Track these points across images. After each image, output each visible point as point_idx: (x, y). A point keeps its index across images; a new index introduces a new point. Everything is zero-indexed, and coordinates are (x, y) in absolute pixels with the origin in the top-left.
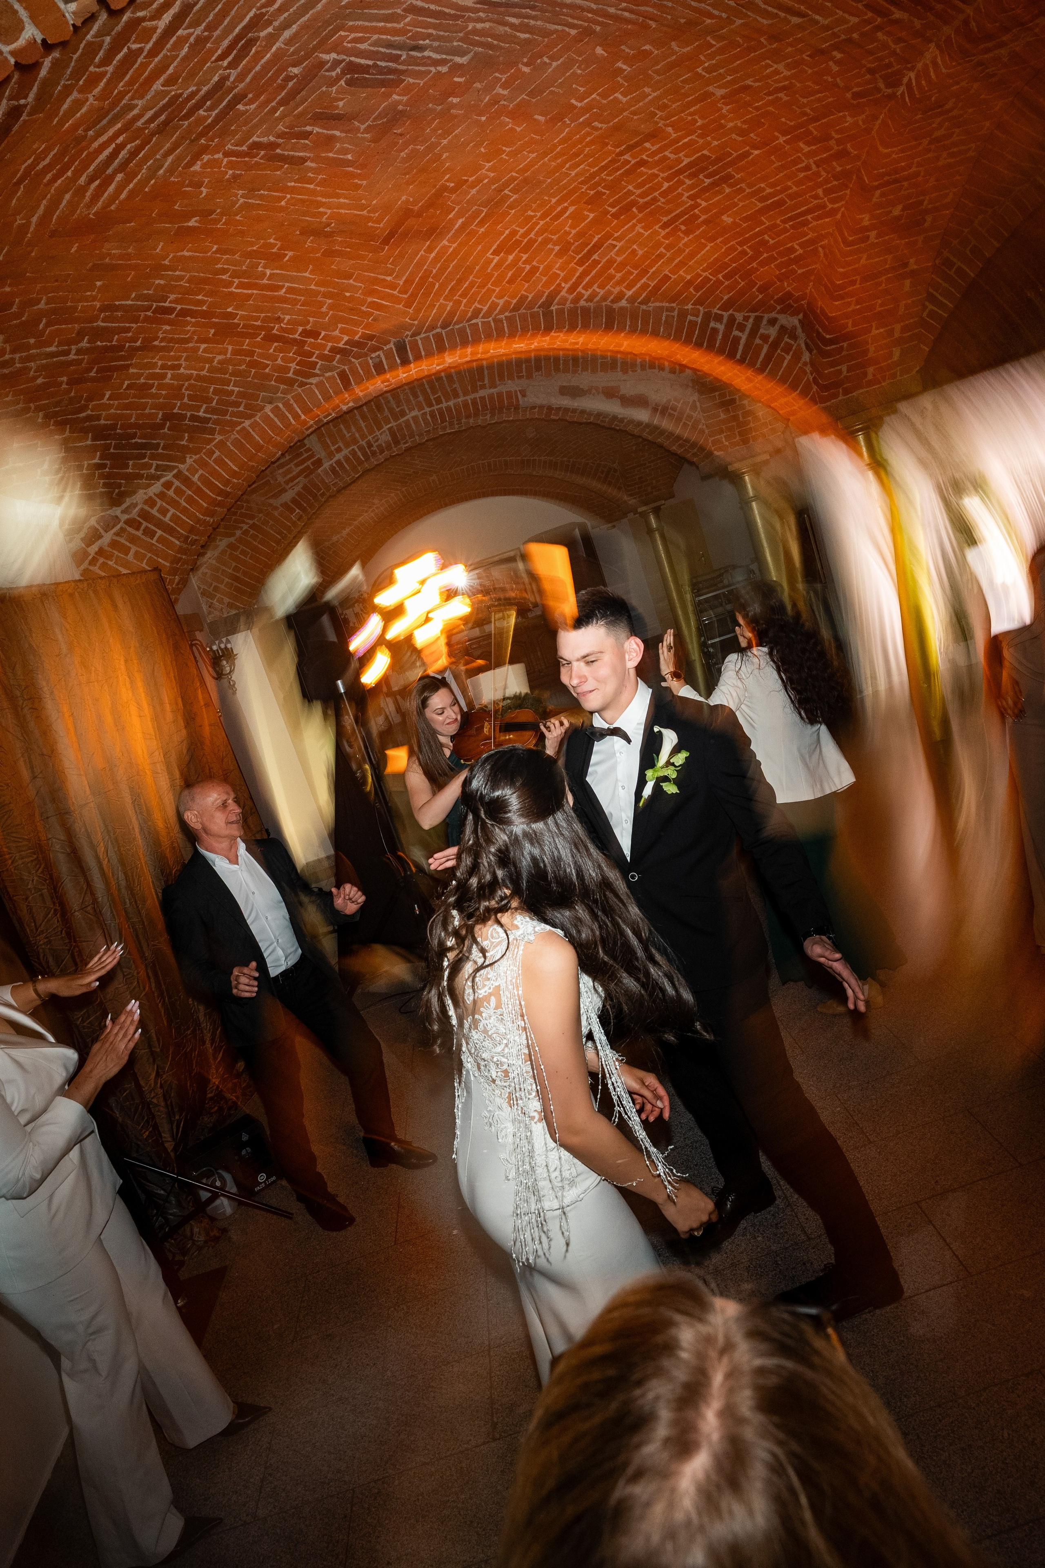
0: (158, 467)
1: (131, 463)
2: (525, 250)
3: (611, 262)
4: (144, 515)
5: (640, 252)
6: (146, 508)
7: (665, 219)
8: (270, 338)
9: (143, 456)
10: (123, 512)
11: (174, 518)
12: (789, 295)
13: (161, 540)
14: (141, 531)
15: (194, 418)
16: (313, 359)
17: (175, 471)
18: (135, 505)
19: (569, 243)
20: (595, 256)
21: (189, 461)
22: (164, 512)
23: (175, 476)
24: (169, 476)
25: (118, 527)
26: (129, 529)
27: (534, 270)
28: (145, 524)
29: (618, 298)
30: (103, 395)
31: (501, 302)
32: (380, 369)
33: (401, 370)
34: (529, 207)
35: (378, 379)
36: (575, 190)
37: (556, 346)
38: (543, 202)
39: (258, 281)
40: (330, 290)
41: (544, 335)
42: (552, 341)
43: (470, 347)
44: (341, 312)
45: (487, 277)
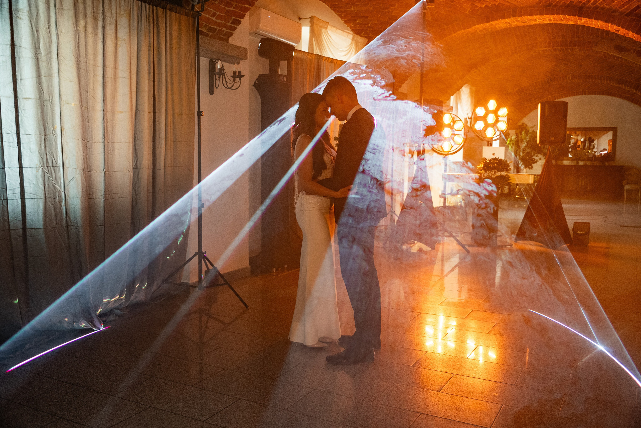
16: (477, 8)
29: (614, 11)
30: (396, 5)
31: (562, 2)
32: (503, 18)
33: (513, 19)
35: (502, 21)
37: (589, 25)
41: (580, 20)
42: (586, 23)
43: (547, 17)
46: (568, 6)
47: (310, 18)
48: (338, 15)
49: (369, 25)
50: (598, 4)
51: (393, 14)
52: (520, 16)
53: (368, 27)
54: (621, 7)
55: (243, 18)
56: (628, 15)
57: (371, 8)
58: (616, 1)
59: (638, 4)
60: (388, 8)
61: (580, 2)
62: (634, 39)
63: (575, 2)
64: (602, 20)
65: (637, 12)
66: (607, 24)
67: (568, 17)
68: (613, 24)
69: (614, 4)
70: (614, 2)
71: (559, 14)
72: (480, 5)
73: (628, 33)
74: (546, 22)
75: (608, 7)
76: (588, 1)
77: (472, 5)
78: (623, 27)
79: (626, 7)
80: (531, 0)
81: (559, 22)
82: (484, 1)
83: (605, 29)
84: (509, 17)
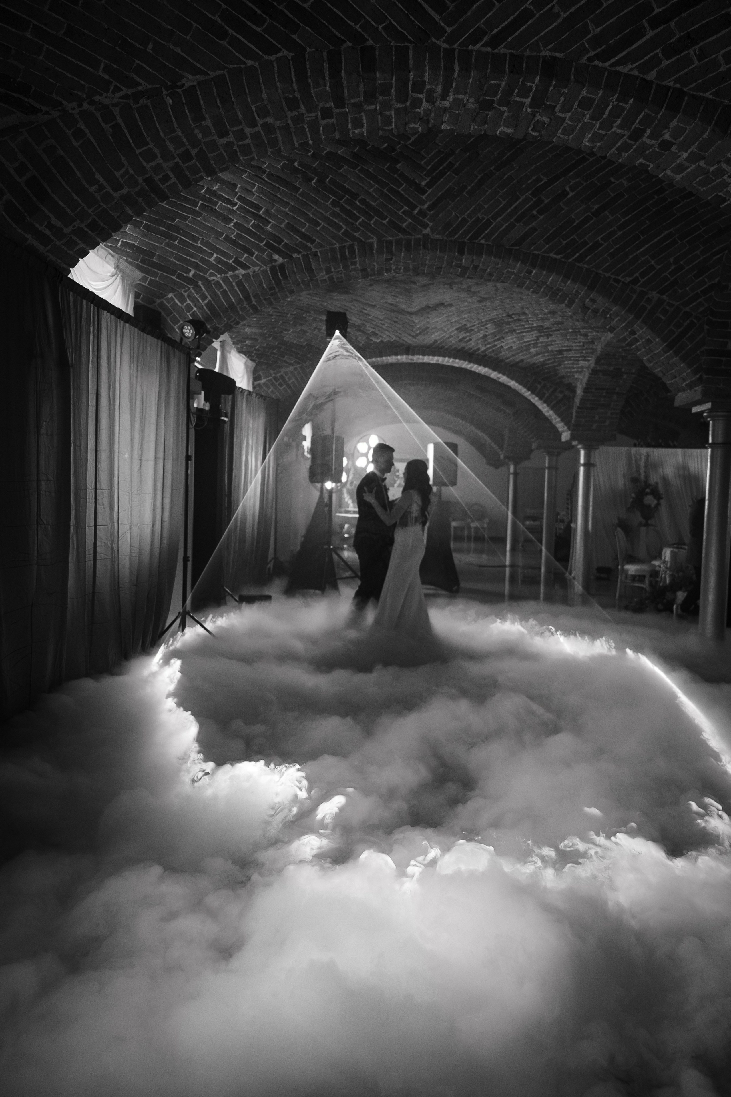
0: (295, 362)
1: (286, 356)
2: (468, 332)
3: (502, 347)
4: (282, 377)
5: (514, 348)
6: (284, 375)
7: (526, 340)
8: (359, 330)
9: (291, 355)
10: (274, 373)
11: (293, 382)
12: (570, 384)
14: (278, 383)
15: (317, 348)
17: (301, 365)
18: (280, 372)
19: (486, 335)
20: (496, 343)
22: (290, 378)
23: (300, 367)
24: (298, 366)
25: (270, 378)
26: (274, 381)
27: (470, 340)
28: (280, 381)
29: (501, 361)
30: (289, 330)
31: (454, 347)
32: (396, 354)
33: (405, 356)
34: (473, 319)
35: (394, 357)
36: (492, 319)
37: (473, 369)
38: (479, 319)
39: (364, 311)
40: (389, 321)
41: (467, 364)
42: (471, 367)
43: (436, 358)
44: (390, 329)
45: (451, 336)
46: (459, 351)
47: (221, 341)
48: (229, 335)
49: (257, 347)
50: (486, 353)
51: (285, 339)
52: (413, 354)
53: (256, 350)
54: (507, 359)
55: (204, 350)
56: (512, 366)
57: (265, 331)
58: (503, 353)
59: (522, 358)
60: (281, 332)
61: (471, 349)
62: (512, 387)
63: (466, 348)
64: (490, 368)
65: (521, 364)
66: (493, 372)
67: (457, 360)
68: (499, 372)
69: (501, 354)
70: (501, 353)
71: (450, 357)
72: (375, 340)
73: (509, 382)
74: (432, 362)
75: (495, 357)
76: (479, 349)
77: (368, 338)
78: (508, 377)
79: (511, 359)
80: (426, 341)
81: (444, 363)
82: (380, 336)
83: (486, 374)
84: (402, 354)
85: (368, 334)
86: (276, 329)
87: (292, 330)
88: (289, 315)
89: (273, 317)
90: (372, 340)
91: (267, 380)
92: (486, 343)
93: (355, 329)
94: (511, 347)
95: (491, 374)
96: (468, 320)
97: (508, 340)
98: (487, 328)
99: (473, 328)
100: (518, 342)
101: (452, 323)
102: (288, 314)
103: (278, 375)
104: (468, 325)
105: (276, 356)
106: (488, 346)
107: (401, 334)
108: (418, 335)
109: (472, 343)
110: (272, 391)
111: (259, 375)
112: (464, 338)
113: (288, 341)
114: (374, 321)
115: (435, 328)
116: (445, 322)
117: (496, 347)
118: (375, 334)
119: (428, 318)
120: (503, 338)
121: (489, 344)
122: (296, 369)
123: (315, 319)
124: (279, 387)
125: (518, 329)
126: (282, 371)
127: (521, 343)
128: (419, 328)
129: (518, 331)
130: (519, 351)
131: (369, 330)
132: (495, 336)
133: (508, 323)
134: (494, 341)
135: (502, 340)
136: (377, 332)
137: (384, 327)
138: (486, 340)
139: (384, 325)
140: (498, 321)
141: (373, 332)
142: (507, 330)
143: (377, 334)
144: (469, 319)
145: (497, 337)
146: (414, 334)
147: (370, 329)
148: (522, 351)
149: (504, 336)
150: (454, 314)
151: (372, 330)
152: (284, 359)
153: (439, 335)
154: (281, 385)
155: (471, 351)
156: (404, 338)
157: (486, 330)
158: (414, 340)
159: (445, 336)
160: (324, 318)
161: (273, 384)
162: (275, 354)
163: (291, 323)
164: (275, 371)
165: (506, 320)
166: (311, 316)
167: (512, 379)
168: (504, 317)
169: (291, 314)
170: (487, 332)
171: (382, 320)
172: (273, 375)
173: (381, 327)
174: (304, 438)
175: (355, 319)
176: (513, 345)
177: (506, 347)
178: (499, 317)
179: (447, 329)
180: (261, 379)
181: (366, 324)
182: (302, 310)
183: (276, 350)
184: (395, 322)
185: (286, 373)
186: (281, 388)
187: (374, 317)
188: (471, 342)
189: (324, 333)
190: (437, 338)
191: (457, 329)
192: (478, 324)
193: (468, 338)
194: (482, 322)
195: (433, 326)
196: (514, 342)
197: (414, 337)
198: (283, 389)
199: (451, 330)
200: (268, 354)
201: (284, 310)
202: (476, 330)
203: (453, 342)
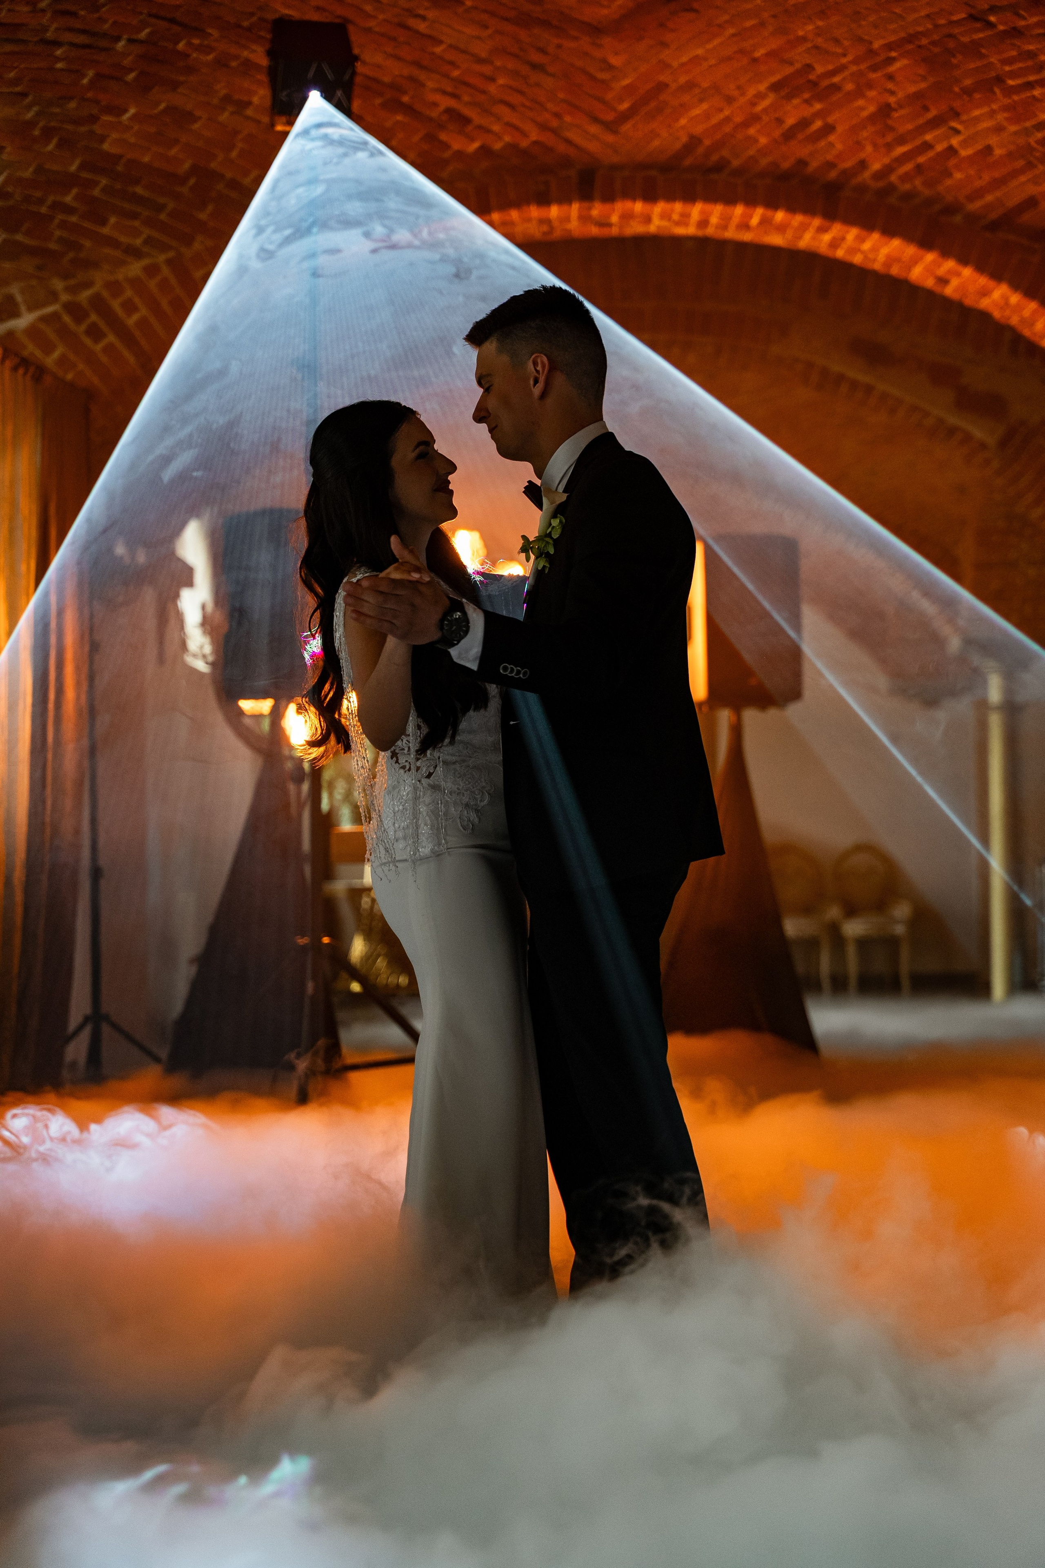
0: (148, 241)
1: (113, 220)
2: (819, 97)
3: (951, 151)
4: (98, 304)
5: (998, 152)
6: (105, 294)
8: (395, 104)
9: (134, 216)
10: (67, 289)
11: (143, 323)
13: (109, 349)
14: (83, 327)
15: (234, 184)
17: (171, 254)
18: (88, 285)
19: (888, 106)
20: (928, 137)
21: (197, 246)
22: (129, 306)
23: (169, 262)
24: (162, 258)
26: (67, 319)
27: (829, 129)
28: (94, 317)
29: (951, 209)
30: (126, 111)
31: (764, 162)
32: (544, 200)
33: (575, 208)
34: (837, 41)
35: (534, 212)
36: (910, 39)
37: (840, 253)
38: (861, 40)
39: (412, 22)
40: (511, 65)
41: (822, 230)
42: (835, 244)
43: (696, 210)
44: (516, 99)
45: (754, 119)
46: (785, 177)
50: (893, 178)
51: (106, 146)
52: (609, 198)
54: (971, 198)
56: (994, 226)
57: (30, 115)
58: (958, 175)
59: (1032, 190)
60: (94, 119)
61: (831, 165)
62: (997, 314)
63: (814, 165)
64: (908, 238)
65: (1026, 218)
66: (921, 252)
67: (780, 216)
68: (945, 254)
69: (949, 182)
70: (950, 175)
71: (751, 202)
72: (457, 143)
73: (985, 293)
74: (680, 231)
75: (927, 192)
76: (863, 165)
77: (430, 138)
78: (980, 268)
79: (989, 198)
80: (656, 143)
81: (731, 234)
82: (480, 127)
83: (895, 271)
84: (565, 199)
85: (431, 119)
86: (72, 105)
87: (132, 111)
88: (121, 45)
89: (59, 52)
90: (447, 146)
91: (42, 319)
92: (889, 138)
93: (378, 101)
94: (988, 149)
95: (915, 261)
96: (816, 47)
97: (977, 119)
98: (890, 77)
99: (836, 79)
100: (1013, 128)
101: (755, 60)
102: (118, 39)
103: (84, 296)
104: (820, 69)
105: (74, 219)
106: (900, 150)
107: (557, 115)
108: (624, 117)
109: (837, 142)
110: (63, 361)
111: (10, 299)
112: (804, 123)
113: (121, 157)
114: (452, 63)
115: (690, 86)
116: (729, 59)
117: (931, 154)
118: (460, 120)
119: (664, 45)
120: (956, 115)
121: (901, 140)
122: (152, 270)
123: (222, 63)
124: (88, 341)
125: (1013, 75)
126: (99, 279)
127: (1027, 132)
128: (630, 89)
129: (1011, 82)
130: (1021, 163)
131: (435, 105)
132: (926, 109)
133: (974, 50)
134: (921, 130)
135: (954, 124)
136: (467, 112)
137: (492, 89)
138: (892, 129)
139: (492, 79)
140: (934, 43)
141: (449, 111)
142: (968, 82)
143: (467, 121)
144: (819, 41)
145: (933, 113)
146: (610, 117)
147: (437, 98)
148: (1030, 166)
149: (957, 104)
150: (762, 24)
151: (446, 102)
152: (106, 231)
153: (707, 116)
154: (95, 333)
155: (833, 175)
156: (572, 135)
157: (890, 86)
158: (610, 138)
159: (728, 119)
160: (259, 56)
161: (64, 333)
162: (70, 210)
163: (131, 77)
164: (72, 282)
165: (966, 39)
166: (209, 49)
167: (997, 276)
168: (958, 23)
169: (131, 41)
170: (892, 93)
171: (481, 61)
172: (65, 297)
173: (484, 92)
174: (186, 577)
175: (379, 59)
176: (993, 140)
177: (964, 153)
178: (936, 26)
179: (739, 88)
180: (15, 314)
181: (422, 76)
182: (172, 21)
183: (75, 191)
184: (535, 66)
185: (115, 288)
186: (98, 348)
187: (451, 46)
188: (832, 138)
189: (258, 122)
190: (699, 130)
191: (775, 87)
192: (855, 61)
193: (818, 124)
194: (871, 52)
195: (682, 79)
196: (999, 129)
197: (611, 127)
198: (105, 350)
199: (751, 92)
200: (44, 210)
201: (102, 20)
202: (849, 87)
203: (763, 141)
